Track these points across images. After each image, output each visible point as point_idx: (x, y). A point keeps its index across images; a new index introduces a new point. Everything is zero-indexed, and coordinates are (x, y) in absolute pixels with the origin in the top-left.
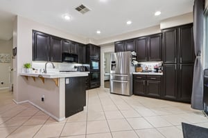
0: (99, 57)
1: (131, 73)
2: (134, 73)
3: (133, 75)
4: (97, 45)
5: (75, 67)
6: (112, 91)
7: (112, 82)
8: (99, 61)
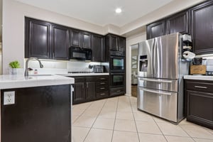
0: (125, 52)
1: (179, 76)
2: (187, 77)
3: (185, 81)
4: (120, 34)
5: (90, 67)
6: (141, 108)
7: (141, 92)
8: (124, 57)
